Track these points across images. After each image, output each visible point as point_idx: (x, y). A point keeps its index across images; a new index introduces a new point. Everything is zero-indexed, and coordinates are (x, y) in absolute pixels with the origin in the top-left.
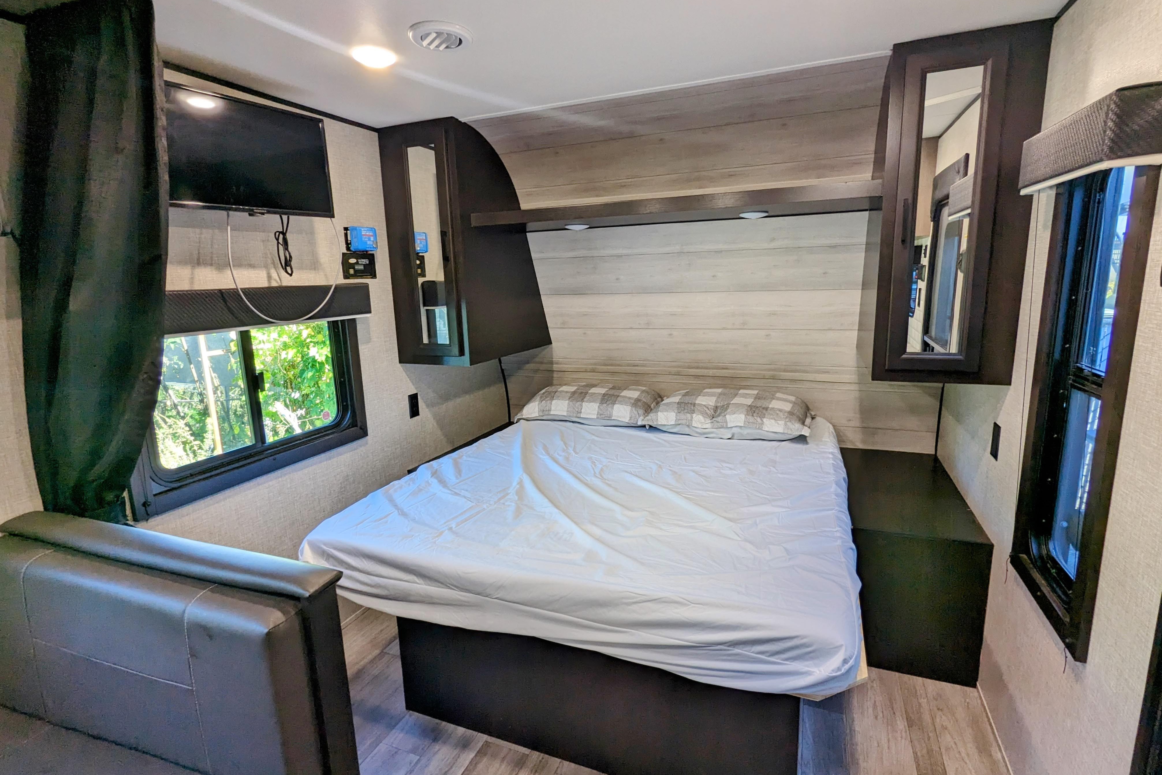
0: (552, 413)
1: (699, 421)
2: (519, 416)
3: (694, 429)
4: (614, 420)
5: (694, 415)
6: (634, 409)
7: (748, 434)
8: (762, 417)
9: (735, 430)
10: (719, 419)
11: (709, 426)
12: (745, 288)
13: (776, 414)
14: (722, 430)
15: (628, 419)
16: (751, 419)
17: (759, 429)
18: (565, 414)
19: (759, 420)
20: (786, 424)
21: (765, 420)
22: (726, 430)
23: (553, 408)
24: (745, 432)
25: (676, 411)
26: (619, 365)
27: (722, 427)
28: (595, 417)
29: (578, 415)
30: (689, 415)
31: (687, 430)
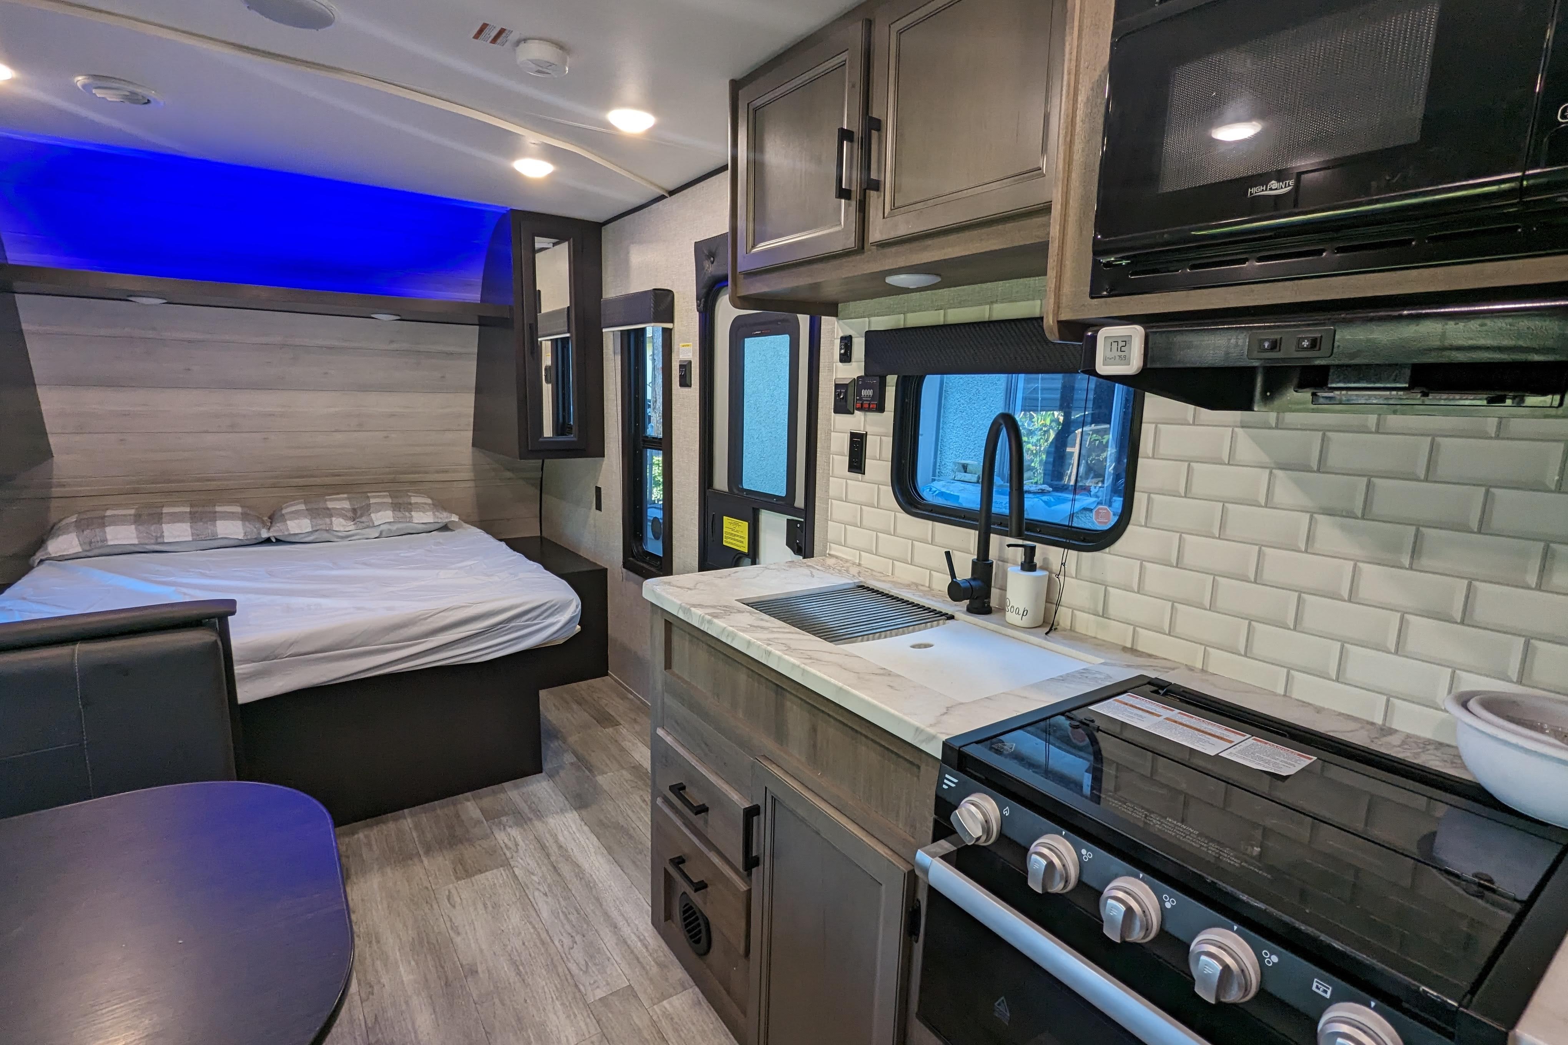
0: (110, 543)
1: (339, 524)
2: (39, 555)
3: (335, 533)
4: (222, 538)
5: (334, 519)
6: (247, 523)
7: (397, 529)
8: (410, 511)
9: (383, 527)
10: (364, 519)
11: (352, 527)
12: (365, 388)
13: (420, 507)
14: (367, 530)
15: (243, 535)
16: (400, 515)
17: (409, 522)
18: (136, 542)
19: (407, 514)
20: (434, 515)
21: (413, 513)
22: (373, 529)
23: (109, 537)
24: (394, 527)
25: (310, 517)
26: (183, 481)
27: (368, 527)
28: (190, 539)
29: (160, 540)
30: (328, 520)
31: (326, 536)
